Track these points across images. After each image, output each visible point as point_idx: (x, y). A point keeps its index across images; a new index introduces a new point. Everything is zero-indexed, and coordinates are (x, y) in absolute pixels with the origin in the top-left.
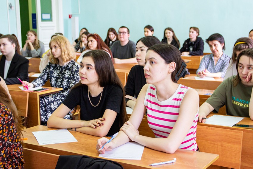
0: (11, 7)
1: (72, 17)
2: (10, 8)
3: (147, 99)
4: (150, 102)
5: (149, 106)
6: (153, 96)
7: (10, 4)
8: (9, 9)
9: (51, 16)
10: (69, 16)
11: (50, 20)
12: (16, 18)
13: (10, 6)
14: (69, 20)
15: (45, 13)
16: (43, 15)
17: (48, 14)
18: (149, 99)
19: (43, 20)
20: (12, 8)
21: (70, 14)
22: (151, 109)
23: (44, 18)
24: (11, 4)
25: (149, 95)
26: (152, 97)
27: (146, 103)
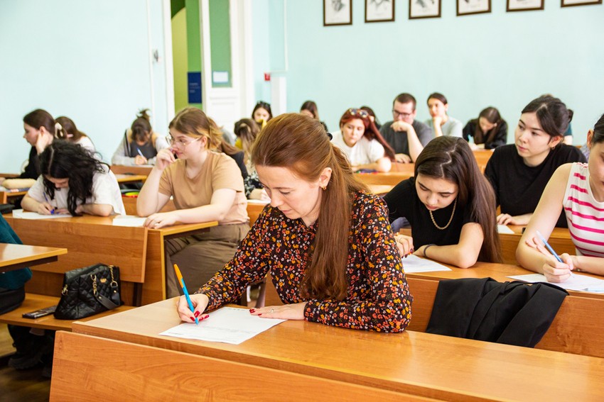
0: (156, 58)
1: (272, 78)
2: (155, 60)
3: (570, 196)
4: (576, 201)
5: (575, 209)
6: (583, 191)
7: (155, 51)
8: (153, 62)
9: (230, 76)
10: (266, 75)
11: (229, 84)
12: (166, 80)
13: (155, 55)
14: (266, 84)
15: (218, 71)
16: (216, 74)
17: (224, 71)
18: (574, 197)
19: (215, 85)
20: (159, 60)
21: (268, 72)
22: (579, 214)
23: (216, 80)
24: (157, 52)
25: (574, 189)
26: (579, 192)
27: (567, 203)
